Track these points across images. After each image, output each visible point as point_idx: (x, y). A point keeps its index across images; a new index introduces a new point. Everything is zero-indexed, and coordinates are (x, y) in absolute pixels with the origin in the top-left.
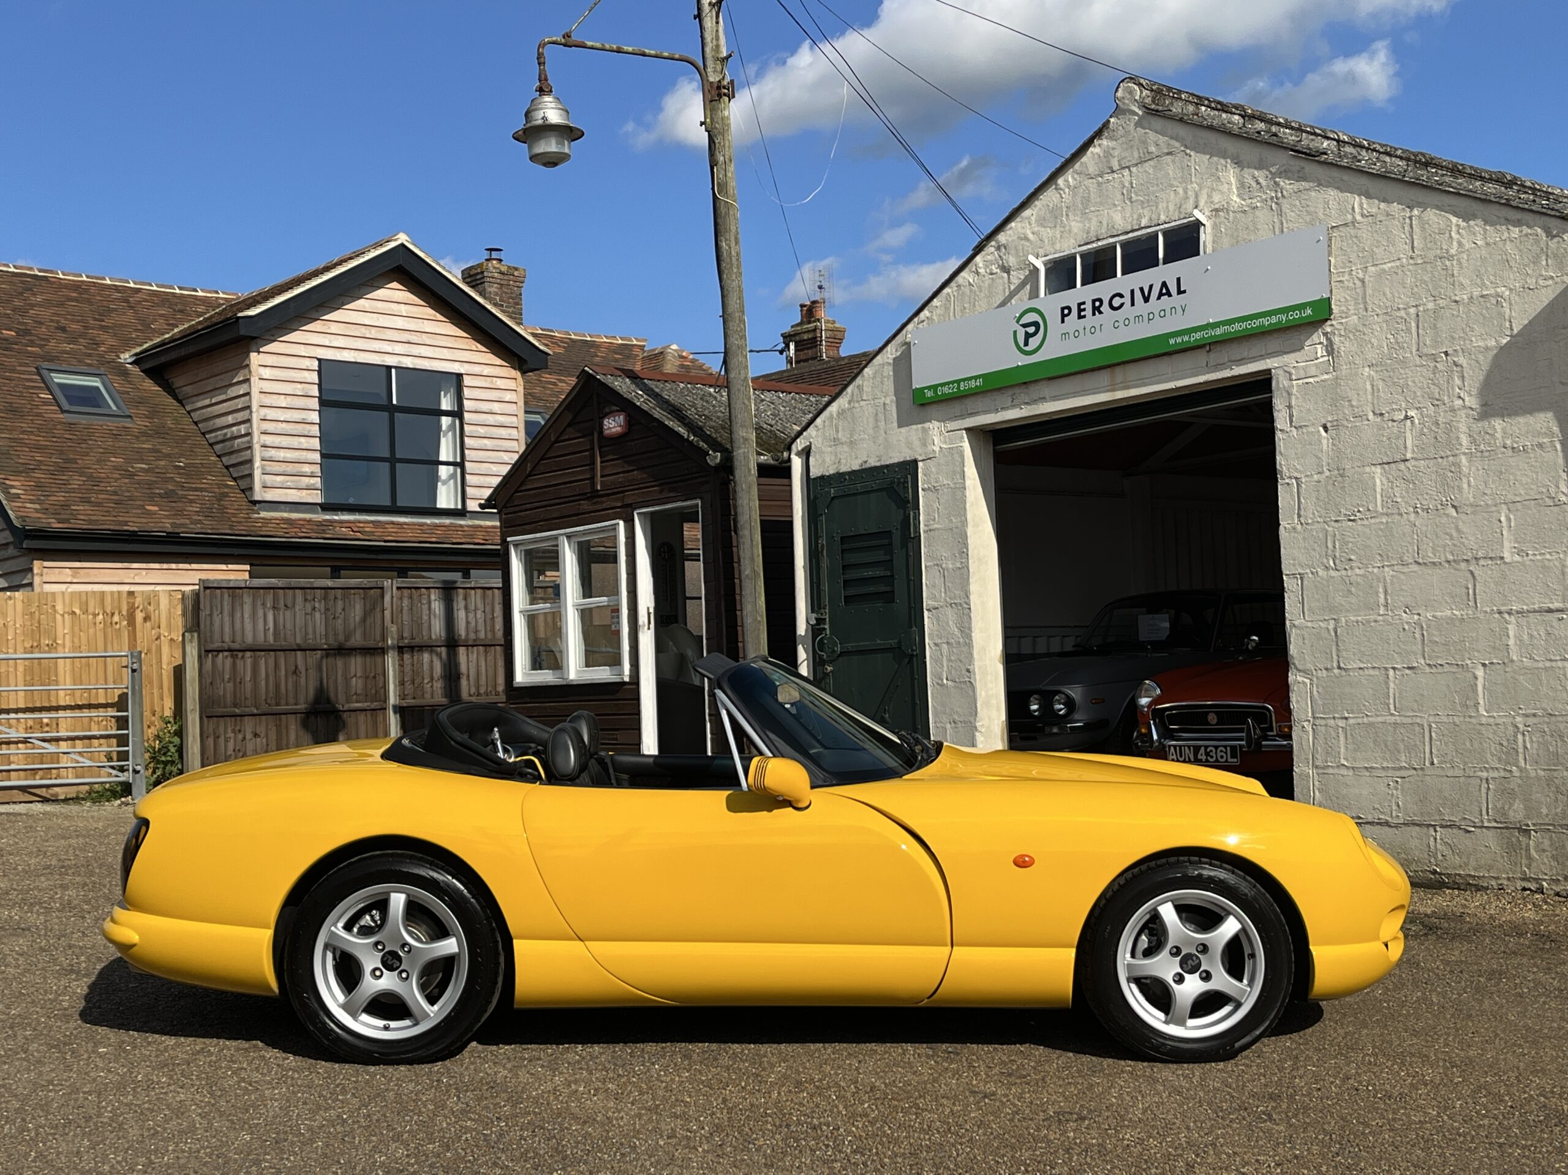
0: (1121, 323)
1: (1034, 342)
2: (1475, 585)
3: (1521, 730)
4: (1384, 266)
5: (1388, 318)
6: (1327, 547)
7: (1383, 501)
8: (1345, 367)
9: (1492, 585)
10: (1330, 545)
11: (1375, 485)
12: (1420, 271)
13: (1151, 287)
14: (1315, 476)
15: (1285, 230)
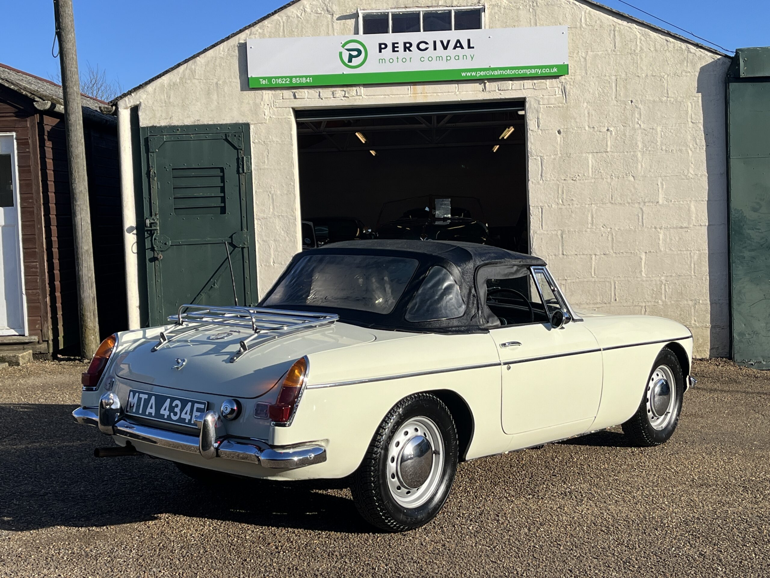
0: (426, 59)
1: (356, 61)
2: (643, 215)
3: (664, 283)
4: (598, 53)
5: (599, 80)
6: (558, 193)
7: (592, 171)
8: (572, 101)
9: (652, 215)
10: (560, 192)
11: (588, 162)
12: (618, 58)
13: (449, 42)
14: (552, 156)
15: (538, 24)
